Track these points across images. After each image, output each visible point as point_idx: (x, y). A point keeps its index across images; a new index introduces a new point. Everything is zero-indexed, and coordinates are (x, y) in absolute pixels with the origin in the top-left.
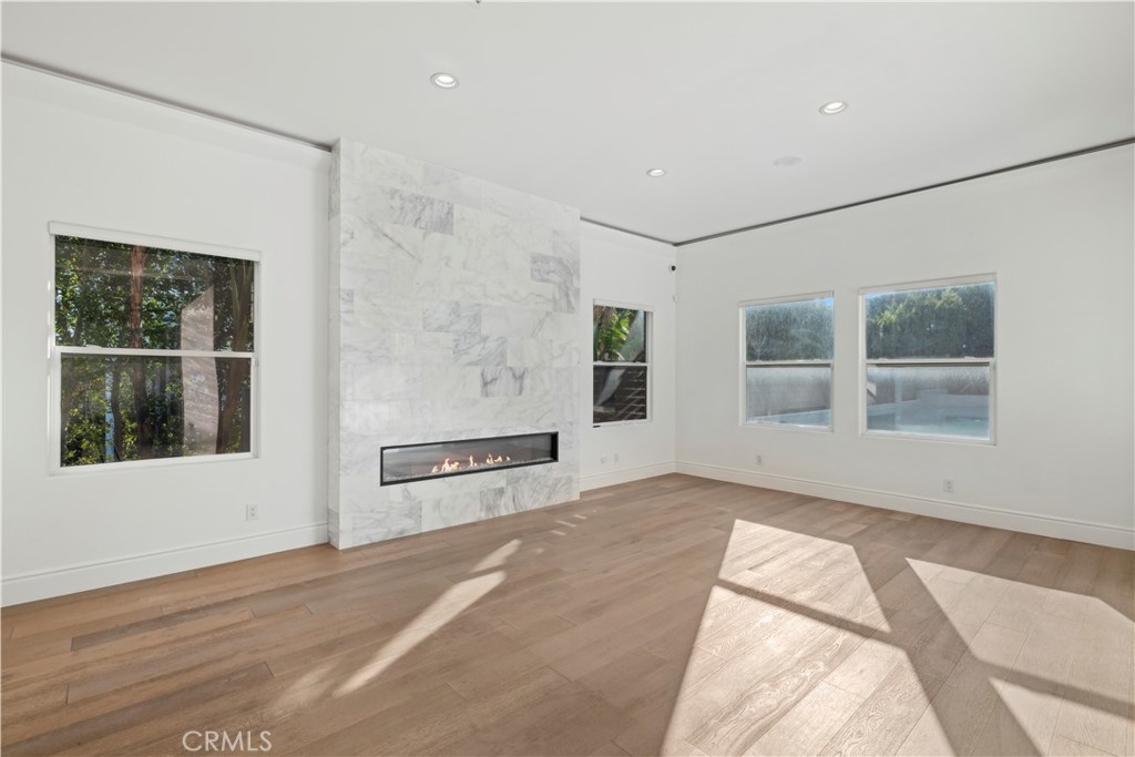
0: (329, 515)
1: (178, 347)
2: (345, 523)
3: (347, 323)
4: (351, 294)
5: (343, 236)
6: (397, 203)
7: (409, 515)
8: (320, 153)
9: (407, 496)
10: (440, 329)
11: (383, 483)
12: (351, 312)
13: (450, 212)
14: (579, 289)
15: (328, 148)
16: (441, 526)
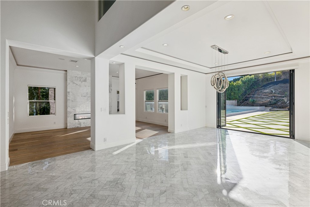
0: (66, 124)
1: (49, 100)
2: (68, 125)
3: (68, 96)
4: (69, 92)
5: (68, 84)
6: (77, 78)
7: (79, 124)
8: (65, 72)
9: (79, 121)
10: (84, 96)
11: (74, 119)
12: (69, 95)
13: (86, 79)
14: (112, 89)
15: (66, 71)
16: (85, 126)
